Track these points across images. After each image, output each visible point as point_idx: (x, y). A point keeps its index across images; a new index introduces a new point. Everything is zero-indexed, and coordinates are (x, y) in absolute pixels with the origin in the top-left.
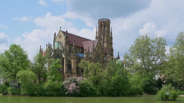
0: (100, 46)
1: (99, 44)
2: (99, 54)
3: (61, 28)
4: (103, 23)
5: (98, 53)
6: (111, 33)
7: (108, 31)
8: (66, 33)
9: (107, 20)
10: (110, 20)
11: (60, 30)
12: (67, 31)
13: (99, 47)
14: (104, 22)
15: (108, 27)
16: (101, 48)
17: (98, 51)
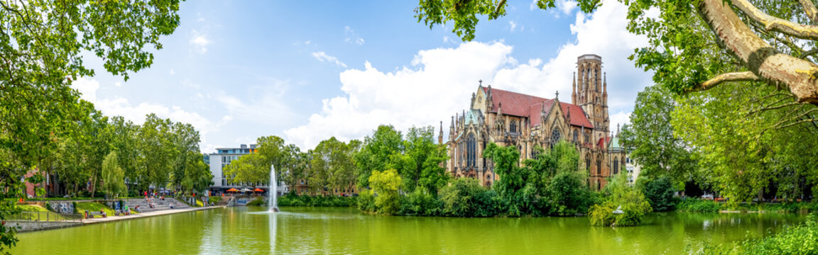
0: (560, 112)
1: (559, 108)
2: (557, 127)
3: (481, 81)
4: (585, 64)
5: (555, 125)
6: (605, 85)
7: (596, 80)
8: (488, 90)
9: (593, 58)
10: (600, 58)
11: (480, 86)
12: (490, 87)
13: (557, 113)
14: (586, 62)
15: (596, 71)
16: (564, 117)
17: (554, 122)
